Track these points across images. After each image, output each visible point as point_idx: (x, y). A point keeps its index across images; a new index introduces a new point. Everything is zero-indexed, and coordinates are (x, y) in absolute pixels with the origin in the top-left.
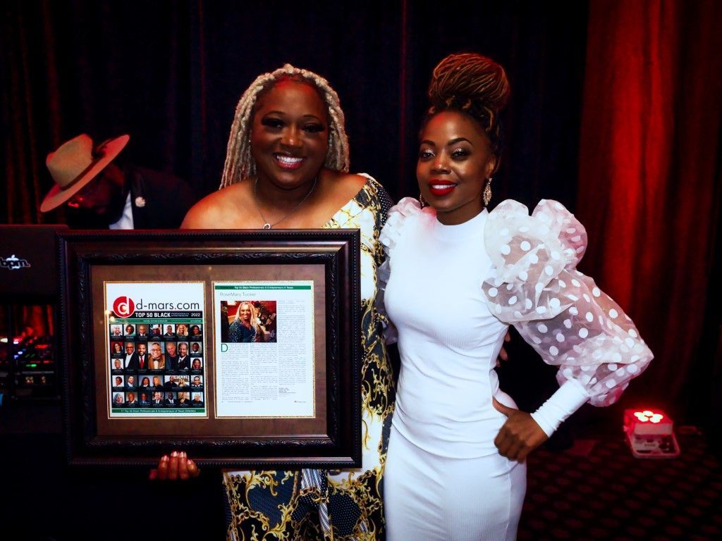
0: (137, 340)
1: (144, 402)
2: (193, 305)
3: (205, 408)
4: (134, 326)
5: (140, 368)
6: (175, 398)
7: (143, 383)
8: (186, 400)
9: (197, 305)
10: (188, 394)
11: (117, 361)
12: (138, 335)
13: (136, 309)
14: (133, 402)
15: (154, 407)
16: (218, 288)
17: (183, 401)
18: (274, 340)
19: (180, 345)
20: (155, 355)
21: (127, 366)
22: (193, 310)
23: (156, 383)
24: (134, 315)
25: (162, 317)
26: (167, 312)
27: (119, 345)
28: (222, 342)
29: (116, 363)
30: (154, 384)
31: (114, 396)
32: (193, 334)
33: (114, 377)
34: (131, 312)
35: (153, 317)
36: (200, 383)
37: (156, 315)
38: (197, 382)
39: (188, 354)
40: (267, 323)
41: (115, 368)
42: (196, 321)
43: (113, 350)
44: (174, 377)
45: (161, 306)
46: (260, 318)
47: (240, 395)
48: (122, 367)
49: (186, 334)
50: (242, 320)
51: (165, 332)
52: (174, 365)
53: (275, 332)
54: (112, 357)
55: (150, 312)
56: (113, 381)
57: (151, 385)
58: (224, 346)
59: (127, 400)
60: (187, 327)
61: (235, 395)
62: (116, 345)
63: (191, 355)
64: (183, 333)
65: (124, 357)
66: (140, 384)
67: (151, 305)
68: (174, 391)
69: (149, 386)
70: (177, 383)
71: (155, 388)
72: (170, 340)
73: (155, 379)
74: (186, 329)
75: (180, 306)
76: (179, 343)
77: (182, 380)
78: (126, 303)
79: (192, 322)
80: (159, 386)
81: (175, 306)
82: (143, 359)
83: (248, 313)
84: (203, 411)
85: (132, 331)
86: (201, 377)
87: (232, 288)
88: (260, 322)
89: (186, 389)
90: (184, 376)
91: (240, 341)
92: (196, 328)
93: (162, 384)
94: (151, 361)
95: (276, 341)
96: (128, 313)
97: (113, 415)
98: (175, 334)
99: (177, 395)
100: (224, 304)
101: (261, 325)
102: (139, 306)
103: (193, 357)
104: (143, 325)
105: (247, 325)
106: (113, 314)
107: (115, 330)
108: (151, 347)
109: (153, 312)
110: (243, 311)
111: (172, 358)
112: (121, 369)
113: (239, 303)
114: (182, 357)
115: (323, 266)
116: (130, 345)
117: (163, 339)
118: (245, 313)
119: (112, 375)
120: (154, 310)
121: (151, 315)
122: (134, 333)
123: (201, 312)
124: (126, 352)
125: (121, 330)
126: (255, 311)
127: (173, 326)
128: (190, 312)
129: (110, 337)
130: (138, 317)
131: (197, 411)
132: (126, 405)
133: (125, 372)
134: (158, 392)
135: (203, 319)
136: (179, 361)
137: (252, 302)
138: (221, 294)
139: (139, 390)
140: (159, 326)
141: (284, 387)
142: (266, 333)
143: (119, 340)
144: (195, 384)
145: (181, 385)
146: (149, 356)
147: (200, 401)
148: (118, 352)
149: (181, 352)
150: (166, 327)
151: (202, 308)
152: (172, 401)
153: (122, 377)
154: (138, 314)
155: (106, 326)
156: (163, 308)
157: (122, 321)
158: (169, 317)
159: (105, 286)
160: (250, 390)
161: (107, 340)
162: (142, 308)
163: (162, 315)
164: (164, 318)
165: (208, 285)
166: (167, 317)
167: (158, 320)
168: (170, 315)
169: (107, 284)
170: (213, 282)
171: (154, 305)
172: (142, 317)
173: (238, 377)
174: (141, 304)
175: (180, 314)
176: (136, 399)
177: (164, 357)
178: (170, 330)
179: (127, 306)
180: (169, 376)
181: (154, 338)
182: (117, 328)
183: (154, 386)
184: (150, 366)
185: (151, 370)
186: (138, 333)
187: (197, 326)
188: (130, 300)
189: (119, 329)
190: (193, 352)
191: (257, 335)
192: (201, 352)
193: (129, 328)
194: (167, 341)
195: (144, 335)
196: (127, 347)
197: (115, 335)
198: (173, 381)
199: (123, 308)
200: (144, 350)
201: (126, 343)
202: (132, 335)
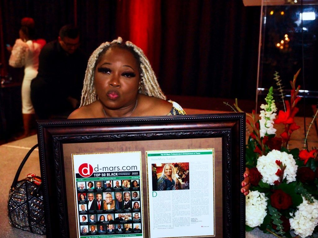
0: (96, 192)
1: (101, 231)
2: (133, 167)
3: (143, 233)
4: (93, 182)
5: (98, 210)
6: (122, 228)
8: (130, 229)
9: (135, 167)
10: (131, 224)
11: (83, 206)
12: (96, 188)
13: (94, 172)
14: (94, 232)
15: (108, 234)
16: (150, 155)
17: (127, 229)
18: (187, 187)
19: (125, 193)
20: (108, 201)
21: (89, 208)
22: (133, 170)
23: (109, 218)
24: (93, 175)
25: (112, 176)
26: (115, 172)
27: (84, 195)
28: (153, 190)
29: (82, 207)
30: (108, 219)
31: (81, 228)
32: (134, 186)
33: (81, 216)
36: (139, 217)
37: (108, 175)
38: (137, 217)
39: (130, 199)
40: (183, 177)
41: (82, 210)
42: (135, 177)
43: (80, 199)
44: (122, 214)
45: (111, 169)
46: (178, 174)
47: (166, 224)
48: (87, 210)
49: (129, 186)
50: (166, 176)
51: (115, 185)
52: (121, 207)
53: (189, 182)
54: (78, 204)
55: (104, 173)
57: (106, 220)
58: (155, 193)
59: (90, 230)
60: (129, 181)
61: (162, 224)
62: (82, 195)
63: (132, 200)
64: (127, 186)
65: (87, 203)
66: (99, 220)
67: (104, 168)
68: (121, 223)
69: (104, 221)
70: (123, 218)
71: (108, 222)
72: (118, 191)
73: (109, 216)
74: (129, 183)
75: (124, 168)
76: (124, 192)
77: (127, 216)
78: (87, 167)
79: (133, 178)
80: (111, 220)
81: (121, 168)
82: (100, 203)
83: (170, 171)
84: (141, 235)
85: (92, 186)
86: (139, 213)
87: (159, 155)
88: (178, 177)
89: (129, 222)
90: (128, 214)
91: (165, 189)
92: (135, 182)
93: (113, 219)
94: (105, 205)
95: (189, 189)
96: (89, 174)
98: (121, 187)
99: (124, 226)
100: (154, 165)
101: (179, 178)
102: (96, 169)
103: (134, 201)
104: (99, 181)
105: (170, 179)
106: (78, 176)
107: (80, 186)
108: (106, 196)
109: (106, 173)
110: (167, 170)
111: (119, 202)
112: (86, 211)
113: (164, 165)
114: (126, 201)
115: (221, 139)
116: (91, 195)
117: (113, 190)
118: (168, 171)
119: (79, 214)
120: (107, 171)
121: (105, 175)
122: (94, 187)
123: (139, 172)
124: (88, 200)
125: (84, 185)
126: (175, 170)
127: (120, 182)
128: (131, 172)
129: (78, 190)
130: (96, 177)
131: (137, 235)
132: (90, 234)
133: (88, 212)
134: (111, 224)
136: (125, 204)
137: (173, 164)
138: (152, 159)
139: (98, 223)
140: (110, 182)
141: (194, 217)
142: (182, 183)
144: (135, 218)
145: (126, 220)
146: (104, 202)
147: (139, 229)
148: (83, 200)
149: (126, 198)
151: (139, 169)
152: (120, 230)
153: (86, 216)
154: (96, 175)
155: (75, 183)
156: (113, 170)
157: (85, 180)
158: (117, 176)
159: (73, 157)
160: (172, 221)
161: (75, 192)
162: (98, 171)
163: (112, 174)
164: (114, 176)
165: (143, 153)
166: (115, 176)
167: (109, 178)
168: (118, 174)
169: (74, 155)
170: (146, 152)
171: (107, 168)
172: (98, 177)
173: (164, 213)
174: (98, 168)
175: (124, 174)
176: (96, 229)
177: (114, 202)
178: (118, 184)
179: (88, 169)
180: (118, 214)
181: (107, 189)
182: (81, 184)
183: (108, 221)
184: (105, 208)
185: (106, 210)
186: (96, 187)
187: (136, 181)
188: (90, 166)
189: (83, 185)
190: (134, 198)
191: (176, 185)
192: (139, 198)
193: (90, 184)
194: (116, 191)
195: (100, 188)
196: (89, 197)
197: (80, 189)
198: (120, 217)
199: (86, 171)
200: (101, 198)
201: (88, 194)
202: (92, 188)
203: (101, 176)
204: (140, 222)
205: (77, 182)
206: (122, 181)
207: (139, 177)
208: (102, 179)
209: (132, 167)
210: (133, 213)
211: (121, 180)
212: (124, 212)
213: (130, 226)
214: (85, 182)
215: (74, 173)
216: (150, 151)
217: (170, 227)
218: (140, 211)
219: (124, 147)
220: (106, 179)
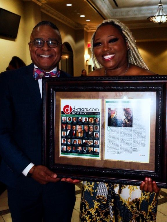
1: (74, 151)
4: (71, 118)
5: (73, 136)
6: (87, 150)
7: (74, 143)
8: (91, 151)
10: (93, 148)
12: (73, 122)
13: (72, 111)
14: (69, 150)
15: (78, 153)
16: (107, 102)
17: (90, 151)
19: (90, 126)
20: (79, 131)
21: (68, 135)
22: (96, 111)
23: (79, 142)
24: (72, 113)
25: (83, 114)
27: (65, 126)
29: (63, 133)
30: (78, 143)
31: (62, 147)
32: (96, 122)
33: (62, 139)
34: (70, 112)
35: (79, 114)
36: (98, 144)
37: (80, 113)
39: (93, 131)
40: (128, 118)
41: (63, 135)
42: (98, 116)
43: (62, 127)
44: (87, 140)
45: (83, 110)
46: (125, 116)
47: (115, 150)
48: (66, 135)
49: (93, 122)
50: (117, 117)
51: (84, 121)
52: (87, 135)
53: (132, 122)
54: (62, 131)
55: (78, 112)
56: (62, 141)
57: (77, 143)
58: (109, 128)
59: (67, 149)
60: (93, 119)
61: (113, 150)
62: (64, 126)
63: (94, 131)
64: (91, 121)
65: (66, 131)
66: (73, 143)
67: (78, 109)
68: (86, 146)
69: (76, 144)
70: (88, 143)
74: (93, 120)
75: (91, 110)
76: (89, 126)
77: (90, 142)
80: (80, 144)
81: (88, 110)
82: (74, 132)
84: (99, 156)
85: (70, 120)
86: (98, 141)
87: (114, 102)
88: (125, 118)
89: (91, 146)
91: (116, 126)
92: (97, 119)
93: (82, 143)
94: (77, 133)
95: (132, 127)
97: (61, 155)
98: (88, 122)
100: (109, 109)
101: (126, 119)
102: (74, 109)
104: (75, 117)
105: (119, 119)
106: (63, 113)
107: (63, 119)
108: (78, 127)
109: (79, 112)
111: (86, 132)
114: (90, 132)
116: (69, 126)
118: (119, 114)
119: (62, 138)
120: (80, 111)
122: (71, 121)
123: (99, 113)
124: (68, 129)
125: (66, 119)
127: (87, 118)
128: (95, 112)
129: (62, 122)
130: (73, 114)
131: (96, 156)
132: (67, 152)
133: (67, 137)
134: (80, 146)
135: (100, 115)
136: (89, 134)
138: (109, 105)
139: (72, 145)
140: (82, 118)
141: (135, 147)
142: (128, 122)
143: (65, 123)
144: (95, 144)
145: (90, 144)
146: (77, 131)
147: (97, 152)
148: (65, 128)
149: (90, 130)
150: (84, 118)
151: (100, 111)
152: (86, 151)
153: (66, 139)
155: (60, 117)
159: (61, 100)
160: (119, 148)
161: (60, 123)
162: (75, 110)
163: (83, 113)
165: (103, 101)
166: (85, 115)
168: (86, 113)
170: (105, 99)
171: (80, 109)
172: (75, 114)
173: (114, 142)
175: (90, 113)
176: (71, 149)
177: (83, 131)
178: (86, 120)
179: (69, 109)
180: (85, 140)
181: (79, 123)
182: (64, 118)
183: (78, 144)
184: (77, 135)
185: (77, 137)
188: (70, 107)
190: (95, 130)
191: (124, 123)
192: (99, 130)
193: (69, 119)
194: (85, 125)
195: (75, 122)
196: (68, 127)
198: (86, 142)
199: (67, 110)
200: (75, 128)
201: (68, 125)
202: (70, 121)
203: (76, 114)
204: (98, 147)
207: (100, 117)
208: (77, 116)
209: (95, 109)
210: (94, 141)
211: (88, 118)
212: (89, 139)
213: (92, 149)
215: (60, 111)
216: (107, 99)
217: (118, 153)
218: (99, 140)
219: (91, 96)
220: (79, 116)
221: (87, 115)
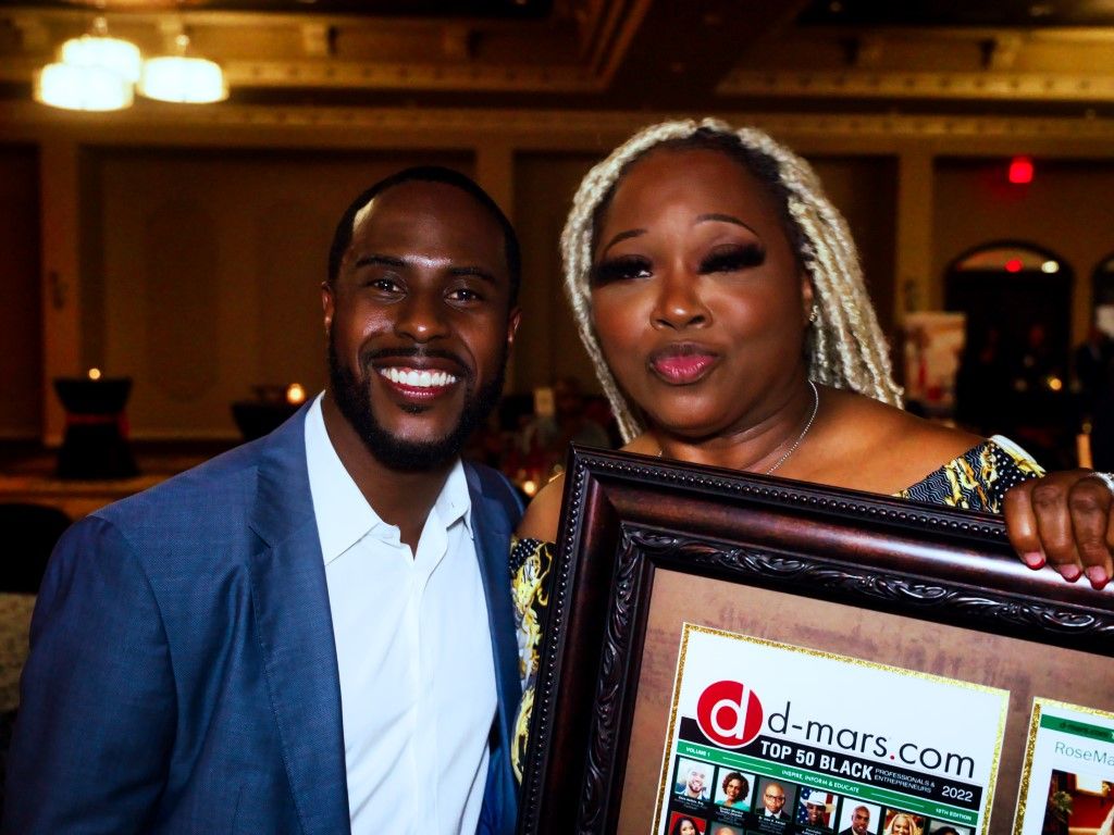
0: (751, 826)
2: (954, 761)
4: (751, 780)
9: (966, 765)
12: (756, 811)
13: (764, 730)
16: (1052, 723)
22: (952, 775)
24: (758, 744)
25: (844, 775)
26: (863, 762)
27: (695, 826)
34: (747, 735)
35: (816, 767)
37: (825, 762)
42: (956, 814)
45: (847, 739)
51: (846, 824)
55: (807, 749)
60: (919, 824)
62: (686, 824)
67: (815, 729)
74: (917, 831)
75: (910, 754)
78: (739, 703)
79: (942, 815)
81: (893, 749)
85: (740, 794)
87: (1103, 733)
96: (740, 736)
100: (1063, 781)
102: (778, 723)
104: (781, 784)
106: (689, 730)
107: (689, 777)
109: (819, 753)
120: (823, 745)
121: (810, 758)
122: (747, 802)
123: (977, 791)
125: (708, 783)
127: (875, 812)
128: (941, 782)
129: (673, 796)
130: (768, 756)
135: (981, 813)
138: (1060, 747)
140: (829, 800)
143: (696, 811)
150: (850, 807)
151: (985, 777)
154: (769, 747)
155: (667, 759)
156: (853, 747)
157: (715, 756)
158: (866, 781)
159: (686, 637)
161: (661, 802)
162: (784, 730)
163: (846, 767)
164: (851, 777)
165: (1020, 707)
166: (860, 779)
167: (828, 779)
168: (872, 773)
169: (692, 633)
170: (1037, 700)
171: (826, 731)
172: (779, 760)
174: (786, 719)
175: (904, 781)
178: (862, 821)
179: (742, 712)
181: (808, 832)
182: (696, 773)
186: (758, 806)
187: (953, 831)
188: (753, 698)
189: (702, 776)
193: (735, 783)
195: (777, 816)
197: (687, 792)
199: (728, 718)
201: (714, 825)
202: (738, 805)
203: (790, 760)
205: (678, 757)
206: (888, 812)
207: (975, 818)
208: (793, 778)
209: (949, 756)
211: (884, 809)
214: (713, 768)
215: (675, 712)
216: (1057, 704)
219: (931, 654)
220: (812, 778)
221: (873, 782)
